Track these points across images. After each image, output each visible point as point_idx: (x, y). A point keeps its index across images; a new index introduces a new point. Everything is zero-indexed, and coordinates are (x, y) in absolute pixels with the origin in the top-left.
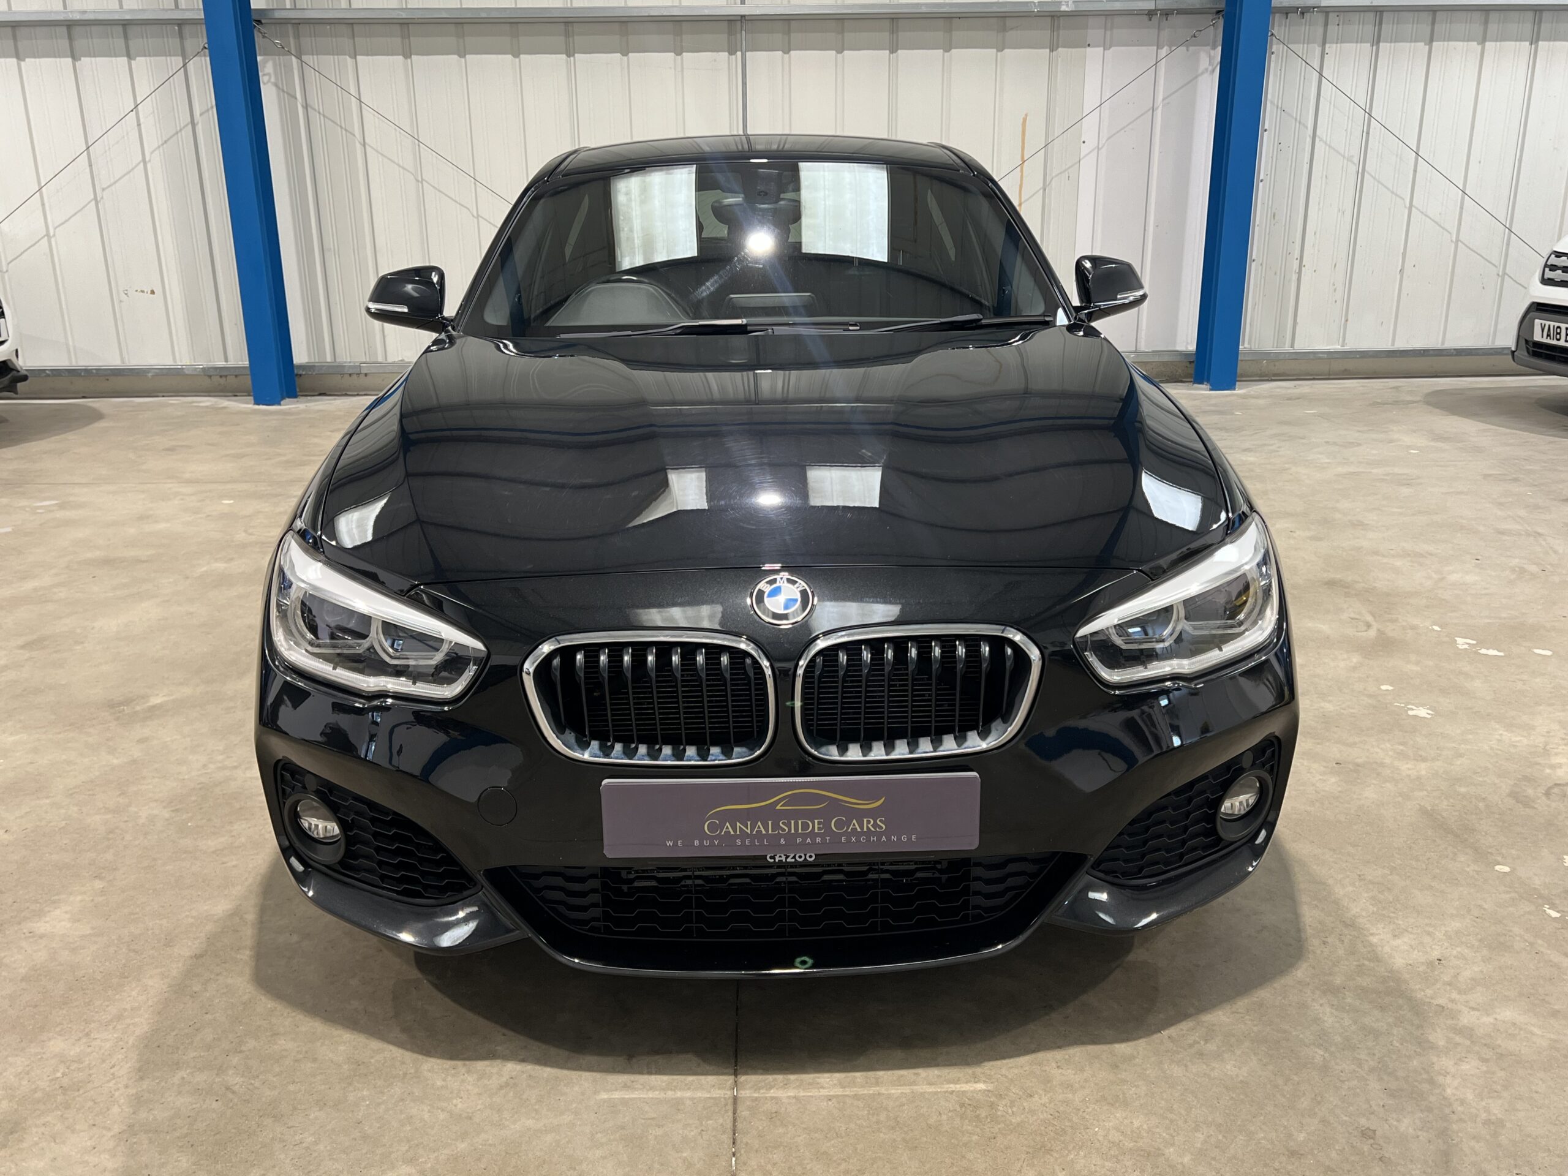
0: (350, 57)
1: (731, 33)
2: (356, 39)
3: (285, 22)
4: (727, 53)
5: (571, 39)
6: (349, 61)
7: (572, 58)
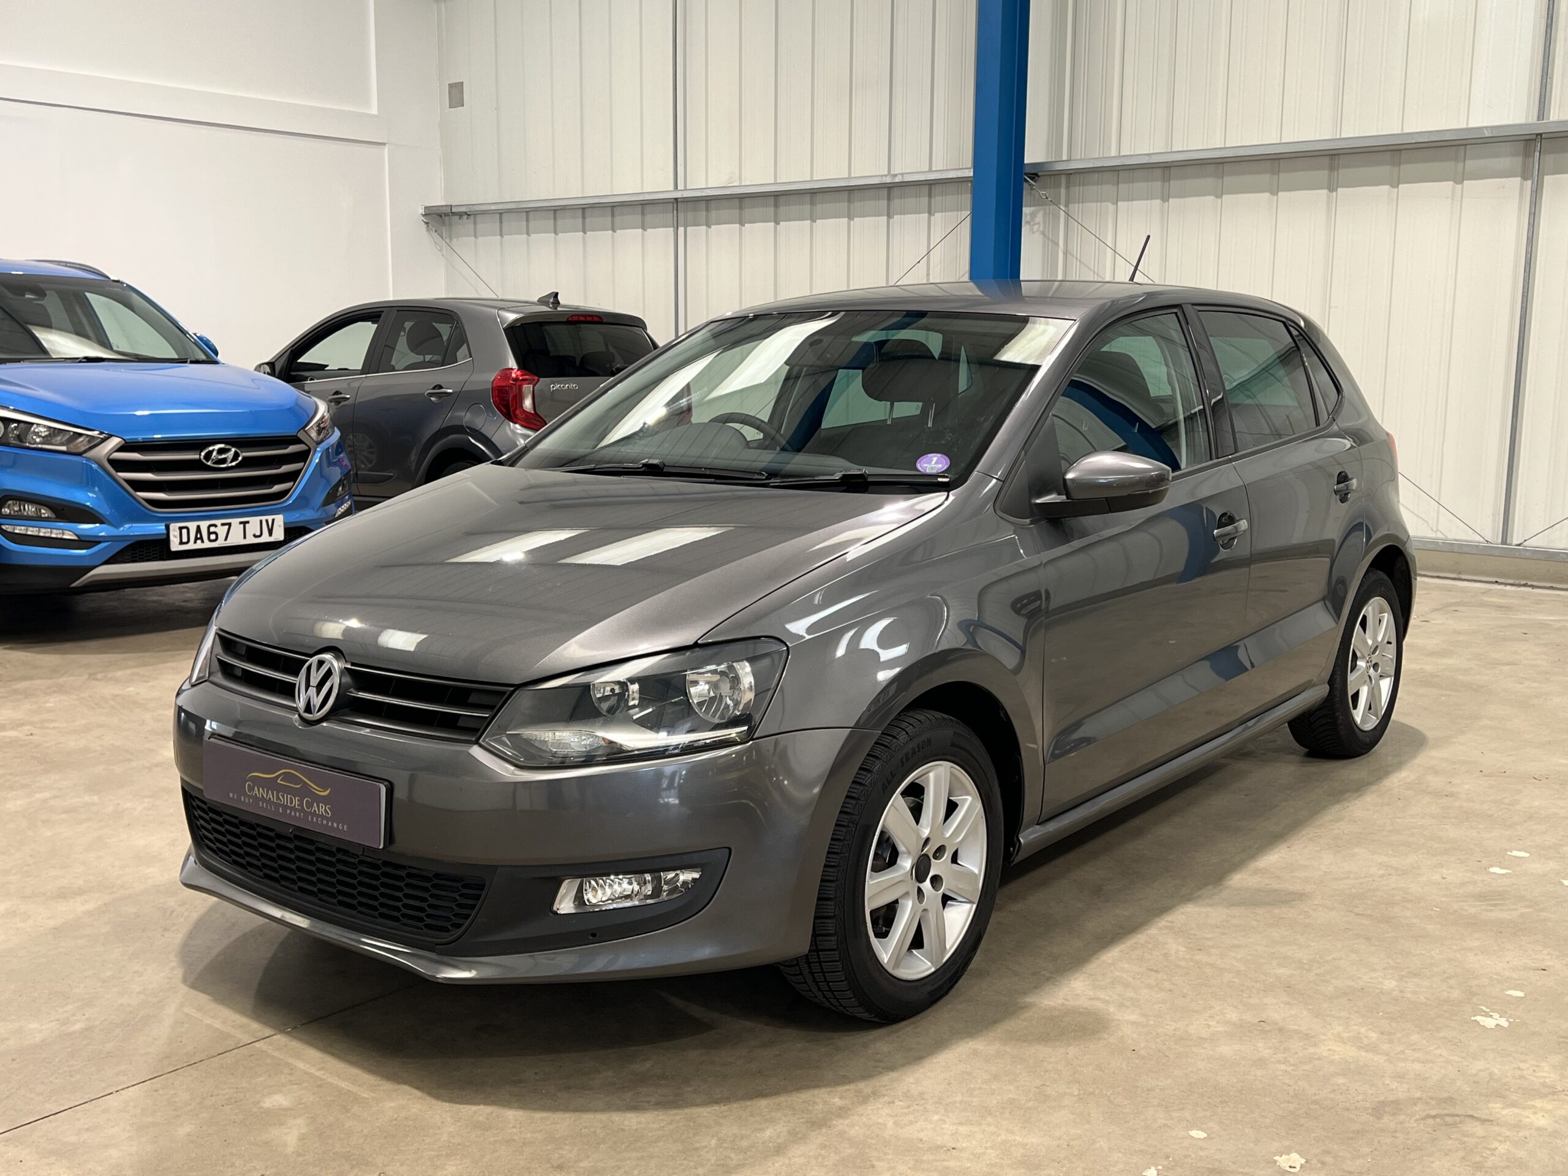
0: (1113, 204)
1: (1527, 153)
2: (1120, 185)
3: (1060, 173)
4: (1519, 179)
5: (1336, 173)
6: (1111, 207)
7: (1334, 193)
